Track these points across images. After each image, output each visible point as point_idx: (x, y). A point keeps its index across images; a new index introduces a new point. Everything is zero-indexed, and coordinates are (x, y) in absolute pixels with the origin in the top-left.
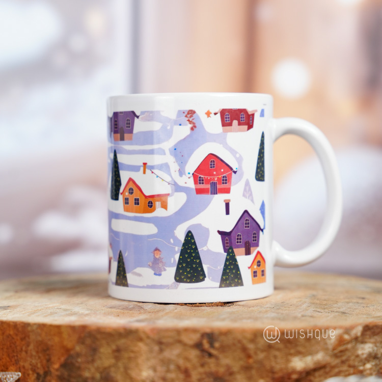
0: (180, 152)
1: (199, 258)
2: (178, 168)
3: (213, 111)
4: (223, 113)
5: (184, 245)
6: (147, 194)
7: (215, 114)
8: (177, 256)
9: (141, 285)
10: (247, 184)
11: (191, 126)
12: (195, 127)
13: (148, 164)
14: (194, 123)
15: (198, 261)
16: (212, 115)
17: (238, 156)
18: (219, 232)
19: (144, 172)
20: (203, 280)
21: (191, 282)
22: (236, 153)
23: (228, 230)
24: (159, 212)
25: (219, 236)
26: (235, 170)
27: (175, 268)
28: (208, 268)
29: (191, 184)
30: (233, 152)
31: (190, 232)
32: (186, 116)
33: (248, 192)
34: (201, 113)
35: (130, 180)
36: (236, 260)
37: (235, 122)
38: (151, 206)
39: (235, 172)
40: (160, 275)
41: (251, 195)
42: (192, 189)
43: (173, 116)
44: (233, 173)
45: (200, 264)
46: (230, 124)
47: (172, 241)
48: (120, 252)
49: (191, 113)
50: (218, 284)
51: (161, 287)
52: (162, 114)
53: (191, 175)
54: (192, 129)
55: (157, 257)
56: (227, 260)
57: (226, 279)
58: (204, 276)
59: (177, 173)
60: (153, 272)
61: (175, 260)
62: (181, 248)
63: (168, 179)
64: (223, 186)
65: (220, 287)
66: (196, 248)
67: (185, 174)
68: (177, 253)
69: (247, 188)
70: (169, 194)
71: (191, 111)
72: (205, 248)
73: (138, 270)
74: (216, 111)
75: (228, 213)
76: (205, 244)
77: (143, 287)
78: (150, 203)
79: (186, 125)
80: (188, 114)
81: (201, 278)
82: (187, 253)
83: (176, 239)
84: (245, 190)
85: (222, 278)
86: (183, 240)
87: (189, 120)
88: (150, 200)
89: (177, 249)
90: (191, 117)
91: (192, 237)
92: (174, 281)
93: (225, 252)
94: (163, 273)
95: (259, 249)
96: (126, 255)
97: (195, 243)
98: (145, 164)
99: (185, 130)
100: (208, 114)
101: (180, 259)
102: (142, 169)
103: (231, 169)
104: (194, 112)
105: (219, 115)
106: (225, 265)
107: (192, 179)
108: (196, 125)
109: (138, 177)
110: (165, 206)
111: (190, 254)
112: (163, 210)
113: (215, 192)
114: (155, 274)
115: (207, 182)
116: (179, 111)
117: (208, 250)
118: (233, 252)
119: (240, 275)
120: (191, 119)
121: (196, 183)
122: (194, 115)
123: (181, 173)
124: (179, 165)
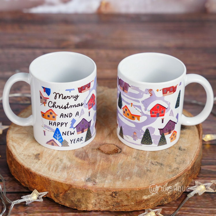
0: (146, 103)
1: (150, 137)
2: (144, 108)
3: (159, 90)
4: (163, 90)
5: (145, 133)
6: (132, 114)
7: (160, 90)
8: (142, 136)
9: (129, 141)
10: (172, 111)
11: (150, 94)
12: (152, 95)
13: (133, 104)
14: (151, 94)
15: (150, 138)
16: (159, 91)
17: (168, 103)
18: (159, 129)
19: (131, 106)
20: (152, 144)
21: (147, 144)
22: (168, 102)
23: (162, 128)
24: (136, 121)
25: (159, 130)
26: (167, 108)
27: (141, 140)
28: (154, 141)
29: (149, 114)
30: (166, 102)
31: (147, 129)
32: (149, 91)
33: (172, 114)
34: (155, 90)
35: (126, 106)
36: (165, 137)
37: (168, 92)
38: (133, 118)
39: (167, 109)
40: (136, 140)
41: (173, 114)
42: (149, 115)
43: (144, 90)
44: (166, 109)
45: (151, 139)
46: (166, 93)
47: (141, 131)
48: (121, 126)
49: (151, 90)
50: (157, 145)
51: (136, 144)
52: (139, 89)
53: (149, 111)
54: (151, 96)
55: (135, 135)
56: (161, 137)
57: (160, 143)
58: (152, 143)
59: (144, 110)
60: (133, 139)
61: (141, 137)
62: (144, 134)
63: (141, 111)
64: (161, 114)
65: (158, 146)
66: (150, 134)
67: (147, 110)
68: (142, 135)
69: (171, 112)
70: (140, 116)
71: (151, 89)
72: (153, 134)
73: (128, 136)
74: (161, 89)
75: (163, 122)
76: (153, 133)
77: (129, 142)
78: (133, 117)
79: (149, 94)
80: (150, 90)
81: (151, 143)
82: (146, 135)
83: (142, 131)
84: (170, 113)
85: (159, 143)
86: (145, 132)
87: (150, 93)
88: (133, 116)
89: (142, 134)
90: (150, 91)
91: (148, 131)
92: (141, 143)
93: (161, 135)
94: (137, 140)
95: (174, 130)
96: (123, 129)
97: (149, 133)
98: (132, 104)
99: (148, 96)
100: (157, 90)
101: (143, 137)
102: (131, 105)
103: (165, 108)
104: (152, 90)
105: (162, 91)
106: (161, 139)
107: (149, 112)
108: (153, 94)
109: (129, 107)
110: (138, 119)
111: (147, 136)
112: (138, 120)
113: (158, 116)
114: (134, 140)
115: (155, 113)
116: (146, 89)
117: (154, 135)
118: (164, 134)
119: (166, 141)
120: (150, 92)
121: (151, 113)
122: (152, 91)
123: (146, 110)
124: (145, 107)
